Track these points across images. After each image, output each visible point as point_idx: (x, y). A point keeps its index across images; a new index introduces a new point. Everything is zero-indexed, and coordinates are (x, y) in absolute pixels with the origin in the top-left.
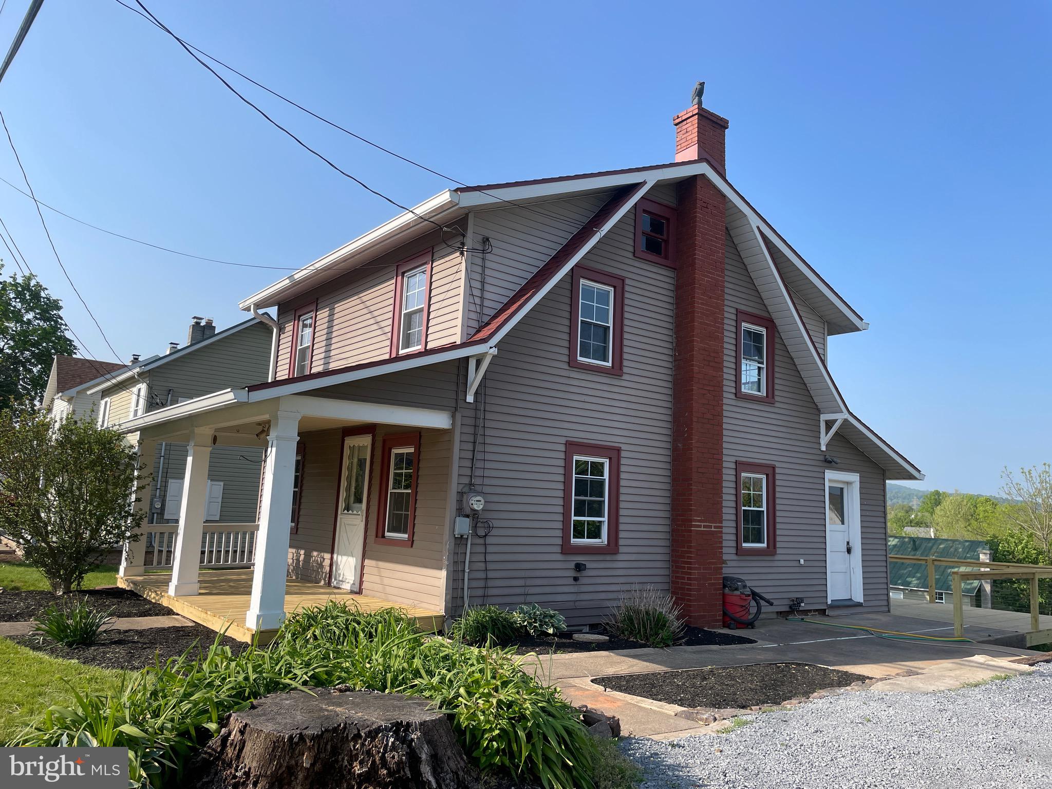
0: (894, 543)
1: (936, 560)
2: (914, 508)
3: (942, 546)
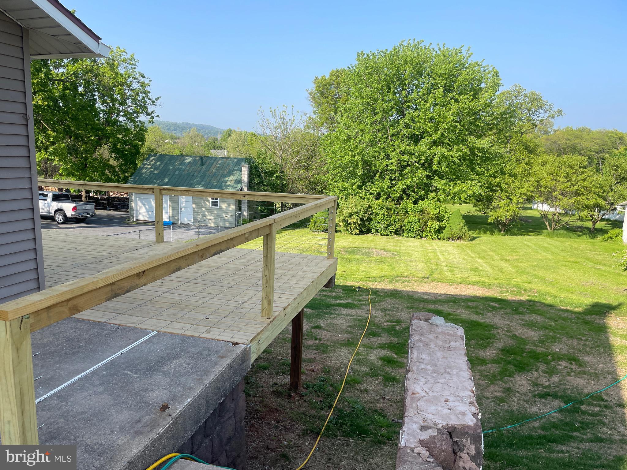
0: (188, 161)
1: (164, 189)
2: (219, 139)
3: (220, 162)
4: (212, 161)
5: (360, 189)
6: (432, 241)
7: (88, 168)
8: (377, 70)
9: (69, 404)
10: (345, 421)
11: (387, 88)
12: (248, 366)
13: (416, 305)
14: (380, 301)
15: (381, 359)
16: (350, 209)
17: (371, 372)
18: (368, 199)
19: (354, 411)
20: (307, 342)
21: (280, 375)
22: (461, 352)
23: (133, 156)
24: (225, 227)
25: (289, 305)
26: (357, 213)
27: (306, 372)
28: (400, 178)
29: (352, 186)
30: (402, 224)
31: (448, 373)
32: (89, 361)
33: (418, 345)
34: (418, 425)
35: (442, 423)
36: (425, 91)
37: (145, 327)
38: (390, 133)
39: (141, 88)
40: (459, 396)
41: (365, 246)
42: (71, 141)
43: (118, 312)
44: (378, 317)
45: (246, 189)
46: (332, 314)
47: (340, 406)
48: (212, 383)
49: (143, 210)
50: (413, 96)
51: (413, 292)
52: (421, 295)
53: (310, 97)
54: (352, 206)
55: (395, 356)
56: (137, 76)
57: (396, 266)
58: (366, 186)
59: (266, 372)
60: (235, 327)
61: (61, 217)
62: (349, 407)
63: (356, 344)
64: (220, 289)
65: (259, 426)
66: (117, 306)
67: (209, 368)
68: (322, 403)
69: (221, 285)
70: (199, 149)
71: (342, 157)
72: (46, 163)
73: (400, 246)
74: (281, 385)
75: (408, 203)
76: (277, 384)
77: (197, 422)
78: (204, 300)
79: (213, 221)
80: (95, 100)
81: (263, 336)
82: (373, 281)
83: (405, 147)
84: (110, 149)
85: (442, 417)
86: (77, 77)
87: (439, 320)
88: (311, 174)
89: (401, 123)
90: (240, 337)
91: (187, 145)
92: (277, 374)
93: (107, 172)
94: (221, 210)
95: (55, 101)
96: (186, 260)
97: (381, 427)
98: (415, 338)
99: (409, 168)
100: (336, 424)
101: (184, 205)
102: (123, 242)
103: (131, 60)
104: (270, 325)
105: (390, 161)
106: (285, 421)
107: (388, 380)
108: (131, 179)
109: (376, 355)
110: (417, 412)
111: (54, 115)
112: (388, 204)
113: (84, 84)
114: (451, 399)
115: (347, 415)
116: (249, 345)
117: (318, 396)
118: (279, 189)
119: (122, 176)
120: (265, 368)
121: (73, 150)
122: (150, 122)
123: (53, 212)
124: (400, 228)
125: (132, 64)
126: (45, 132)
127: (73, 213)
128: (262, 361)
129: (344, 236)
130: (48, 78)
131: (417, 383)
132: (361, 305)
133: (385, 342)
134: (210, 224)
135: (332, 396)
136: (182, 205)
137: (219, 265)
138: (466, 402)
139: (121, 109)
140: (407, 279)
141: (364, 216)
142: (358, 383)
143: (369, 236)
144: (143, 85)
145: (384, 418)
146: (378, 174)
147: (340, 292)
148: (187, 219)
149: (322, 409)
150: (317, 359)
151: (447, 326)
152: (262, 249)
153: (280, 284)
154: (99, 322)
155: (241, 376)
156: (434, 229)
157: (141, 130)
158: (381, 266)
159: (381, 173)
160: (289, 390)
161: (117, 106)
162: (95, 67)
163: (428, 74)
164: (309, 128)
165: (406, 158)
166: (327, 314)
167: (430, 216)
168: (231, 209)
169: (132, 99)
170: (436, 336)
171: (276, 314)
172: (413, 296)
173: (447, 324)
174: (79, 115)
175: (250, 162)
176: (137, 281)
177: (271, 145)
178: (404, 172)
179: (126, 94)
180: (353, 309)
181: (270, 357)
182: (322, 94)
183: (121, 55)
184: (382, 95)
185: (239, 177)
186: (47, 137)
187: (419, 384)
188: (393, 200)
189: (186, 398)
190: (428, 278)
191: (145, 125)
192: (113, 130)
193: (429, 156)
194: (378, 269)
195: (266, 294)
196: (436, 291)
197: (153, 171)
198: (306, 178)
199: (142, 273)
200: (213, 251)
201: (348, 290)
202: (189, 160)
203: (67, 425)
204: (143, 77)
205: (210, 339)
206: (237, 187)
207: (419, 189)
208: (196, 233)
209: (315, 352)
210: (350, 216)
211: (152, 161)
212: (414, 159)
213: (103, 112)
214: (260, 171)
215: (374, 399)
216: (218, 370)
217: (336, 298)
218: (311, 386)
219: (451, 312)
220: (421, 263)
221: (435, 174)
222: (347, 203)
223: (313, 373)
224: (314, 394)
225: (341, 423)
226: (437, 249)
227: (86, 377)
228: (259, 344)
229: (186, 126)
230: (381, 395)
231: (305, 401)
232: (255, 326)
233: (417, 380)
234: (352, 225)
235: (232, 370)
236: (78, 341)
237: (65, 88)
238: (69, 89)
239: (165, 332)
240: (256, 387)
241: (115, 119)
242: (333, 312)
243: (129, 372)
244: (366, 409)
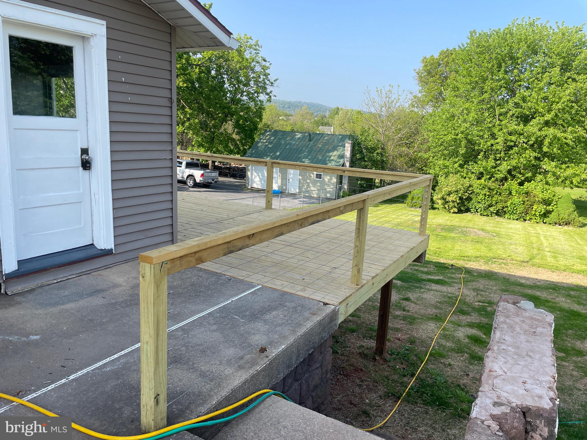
1: (275, 163)
2: (327, 116)
3: (326, 138)
4: (319, 137)
5: (461, 168)
6: (536, 225)
7: (216, 141)
8: (488, 49)
9: (190, 336)
10: (426, 390)
11: (497, 67)
12: (336, 325)
13: (512, 288)
14: (473, 281)
15: (469, 337)
16: (449, 187)
17: (456, 348)
18: (470, 178)
19: (436, 382)
20: (394, 312)
21: (367, 339)
22: (547, 338)
23: (252, 131)
24: (326, 198)
25: (377, 275)
26: (457, 191)
27: (392, 340)
28: (506, 159)
29: (454, 165)
30: (504, 205)
31: (530, 356)
32: (207, 304)
33: (502, 326)
34: (492, 401)
35: (516, 402)
36: (540, 70)
37: (252, 281)
38: (497, 113)
39: (262, 70)
40: (538, 380)
41: (463, 224)
42: (202, 117)
43: (231, 266)
44: (470, 296)
45: (348, 164)
46: (422, 288)
47: (423, 376)
48: (303, 335)
49: (257, 179)
50: (526, 75)
51: (509, 275)
52: (518, 279)
53: (417, 77)
54: (451, 184)
55: (484, 336)
56: (260, 60)
57: (494, 247)
58: (468, 165)
59: (355, 334)
60: (328, 289)
61: (191, 181)
62: (431, 378)
63: (444, 320)
64: (316, 255)
65: (345, 382)
66: (231, 261)
67: (302, 322)
68: (405, 370)
69: (317, 250)
70: (308, 125)
71: (445, 135)
72: (182, 135)
73: (500, 228)
74: (367, 349)
75: (513, 185)
76: (363, 347)
77: (289, 367)
78: (301, 263)
79: (316, 192)
80: (224, 82)
81: (351, 300)
82: (468, 261)
83: (513, 126)
84: (233, 125)
85: (518, 397)
86: (211, 62)
87: (528, 305)
88: (411, 151)
89: (510, 101)
90: (331, 299)
91: (298, 122)
92: (364, 337)
93: (230, 145)
94: (323, 183)
95: (193, 83)
96: (288, 227)
97: (462, 402)
98: (499, 319)
99: (517, 148)
100: (417, 391)
101: (292, 176)
102: (239, 207)
103: (255, 46)
104: (358, 292)
105: (496, 141)
106: (368, 381)
107: (473, 359)
108: (249, 151)
109: (464, 332)
110: (493, 389)
111: (192, 95)
112: (490, 184)
113: (216, 67)
114: (529, 381)
115: (429, 386)
116: (338, 306)
117: (402, 364)
118: (379, 165)
119: (242, 148)
120: (353, 331)
121: (204, 126)
122: (268, 101)
123: (186, 177)
124: (502, 210)
125: (256, 50)
126: (184, 110)
127: (201, 179)
128: (351, 324)
129: (441, 214)
130: (188, 63)
131: (496, 362)
132: (453, 282)
133: (474, 321)
134: (313, 194)
135: (415, 366)
136: (290, 176)
137: (317, 232)
138: (545, 386)
139: (245, 90)
140: (504, 261)
141: (464, 195)
142: (443, 357)
143: (468, 216)
144: (264, 68)
145: (466, 394)
146: (482, 153)
147: (432, 269)
148: (293, 189)
149: (405, 376)
150: (403, 329)
151: (536, 312)
152: (355, 221)
153: (370, 255)
154: (216, 273)
155: (329, 333)
156: (540, 212)
157: (260, 108)
158: (478, 246)
159: (485, 152)
160: (375, 354)
161: (241, 86)
162: (226, 53)
163: (544, 53)
164: (413, 106)
165: (513, 138)
166: (417, 287)
167: (537, 199)
168: (332, 182)
169: (254, 81)
170: (522, 319)
171: (364, 282)
172: (509, 279)
173: (536, 310)
174: (210, 95)
175: (353, 138)
176: (247, 242)
177: (375, 123)
178: (510, 153)
179: (250, 75)
180: (445, 286)
181: (359, 321)
182: (429, 73)
183: (247, 42)
184: (492, 73)
185: (342, 153)
186: (185, 113)
187: (498, 363)
188: (497, 180)
189: (281, 345)
190: (527, 262)
191: (264, 103)
192: (236, 109)
193: (540, 137)
194: (475, 248)
195: (356, 263)
196: (535, 276)
197: (268, 145)
198: (407, 155)
199: (251, 236)
200: (311, 220)
201: (440, 267)
202: (299, 135)
203: (187, 353)
204: (265, 61)
205: (305, 297)
206: (339, 162)
207: (526, 170)
208: (300, 202)
209: (402, 322)
210: (449, 194)
211: (267, 136)
212: (522, 139)
213: (230, 92)
214: (362, 147)
215: (458, 374)
216: (309, 325)
217: (427, 273)
218: (396, 353)
219: (550, 299)
220: (521, 247)
221: (545, 156)
222: (447, 181)
223: (398, 342)
224: (398, 360)
225: (422, 391)
226: (541, 233)
227: (203, 316)
228: (347, 307)
229: (298, 105)
230: (465, 372)
231: (389, 366)
232: (345, 290)
233: (497, 359)
234: (451, 203)
235: (322, 326)
236: (199, 287)
237: (201, 72)
238: (204, 72)
239: (268, 287)
240: (344, 347)
241: (239, 98)
242: (423, 287)
243: (237, 317)
244: (449, 383)
